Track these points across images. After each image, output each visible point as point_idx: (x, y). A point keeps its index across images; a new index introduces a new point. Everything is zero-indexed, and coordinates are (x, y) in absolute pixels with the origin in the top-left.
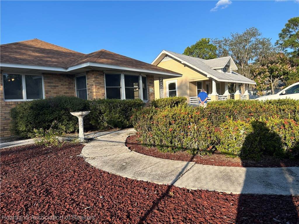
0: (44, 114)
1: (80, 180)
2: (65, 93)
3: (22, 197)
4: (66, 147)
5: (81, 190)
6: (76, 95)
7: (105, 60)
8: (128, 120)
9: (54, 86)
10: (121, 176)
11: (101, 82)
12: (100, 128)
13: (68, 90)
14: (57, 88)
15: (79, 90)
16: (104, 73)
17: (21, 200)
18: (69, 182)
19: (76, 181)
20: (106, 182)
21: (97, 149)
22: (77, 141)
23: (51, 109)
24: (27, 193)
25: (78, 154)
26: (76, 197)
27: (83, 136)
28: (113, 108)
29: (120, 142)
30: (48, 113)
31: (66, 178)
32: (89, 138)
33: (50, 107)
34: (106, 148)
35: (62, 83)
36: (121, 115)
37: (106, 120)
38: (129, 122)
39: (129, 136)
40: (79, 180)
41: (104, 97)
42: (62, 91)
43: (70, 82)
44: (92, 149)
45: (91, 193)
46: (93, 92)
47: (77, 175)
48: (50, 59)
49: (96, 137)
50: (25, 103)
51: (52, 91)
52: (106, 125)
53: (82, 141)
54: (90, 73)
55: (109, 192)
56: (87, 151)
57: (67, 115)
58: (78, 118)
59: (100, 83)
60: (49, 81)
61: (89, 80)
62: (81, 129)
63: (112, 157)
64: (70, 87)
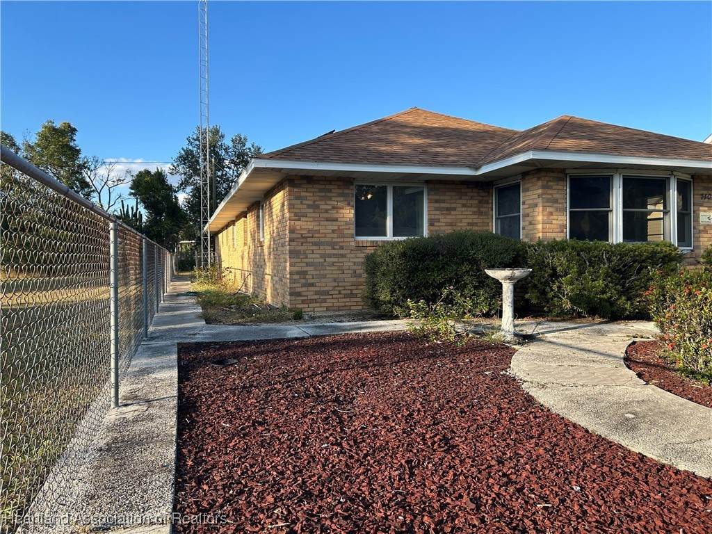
0: (427, 269)
1: (517, 433)
2: (469, 224)
3: (400, 441)
4: (473, 348)
5: (522, 457)
6: (494, 228)
7: (571, 142)
8: (629, 299)
9: (447, 208)
10: (625, 446)
11: (558, 196)
12: (550, 311)
13: (476, 217)
14: (452, 212)
15: (502, 216)
16: (567, 174)
17: (398, 448)
18: (490, 431)
19: (507, 433)
20: (585, 453)
21: (547, 364)
22: (496, 336)
23: (441, 258)
24: (408, 435)
25: (503, 369)
26: (513, 470)
27: (512, 327)
28: (588, 264)
29: (610, 356)
30: (436, 267)
31: (483, 421)
32: (524, 333)
33: (438, 254)
34: (572, 366)
35: (464, 202)
36: (610, 284)
37: (567, 294)
38: (632, 304)
39: (634, 343)
40: (514, 433)
41: (563, 235)
42: (464, 220)
43: (481, 198)
44: (535, 362)
45: (548, 471)
46: (536, 222)
47: (507, 419)
48: (442, 149)
49: (542, 333)
50: (393, 244)
51: (442, 220)
52: (568, 305)
53: (509, 339)
54: (532, 177)
55: (596, 479)
56: (524, 366)
57: (475, 276)
58: (501, 284)
59: (556, 201)
60: (437, 197)
61: (527, 193)
62: (508, 310)
63: (589, 391)
64: (481, 209)
